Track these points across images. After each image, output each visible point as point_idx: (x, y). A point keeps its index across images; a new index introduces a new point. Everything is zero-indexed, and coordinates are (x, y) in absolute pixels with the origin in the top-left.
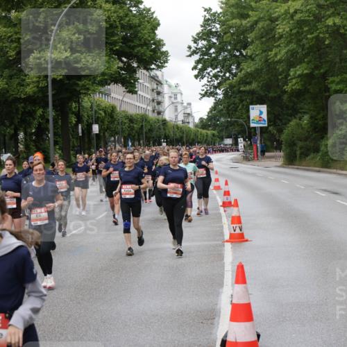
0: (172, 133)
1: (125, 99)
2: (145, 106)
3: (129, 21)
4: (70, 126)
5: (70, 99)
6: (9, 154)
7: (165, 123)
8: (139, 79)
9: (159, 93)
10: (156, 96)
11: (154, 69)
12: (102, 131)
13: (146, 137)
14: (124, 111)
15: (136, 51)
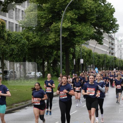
0: (118, 64)
1: (96, 47)
2: (106, 51)
3: (100, 9)
4: (69, 59)
5: (70, 47)
6: (40, 73)
7: (115, 59)
8: (104, 37)
9: (112, 44)
10: (111, 45)
11: (111, 33)
12: (85, 63)
13: (106, 65)
14: (96, 53)
15: (103, 24)
